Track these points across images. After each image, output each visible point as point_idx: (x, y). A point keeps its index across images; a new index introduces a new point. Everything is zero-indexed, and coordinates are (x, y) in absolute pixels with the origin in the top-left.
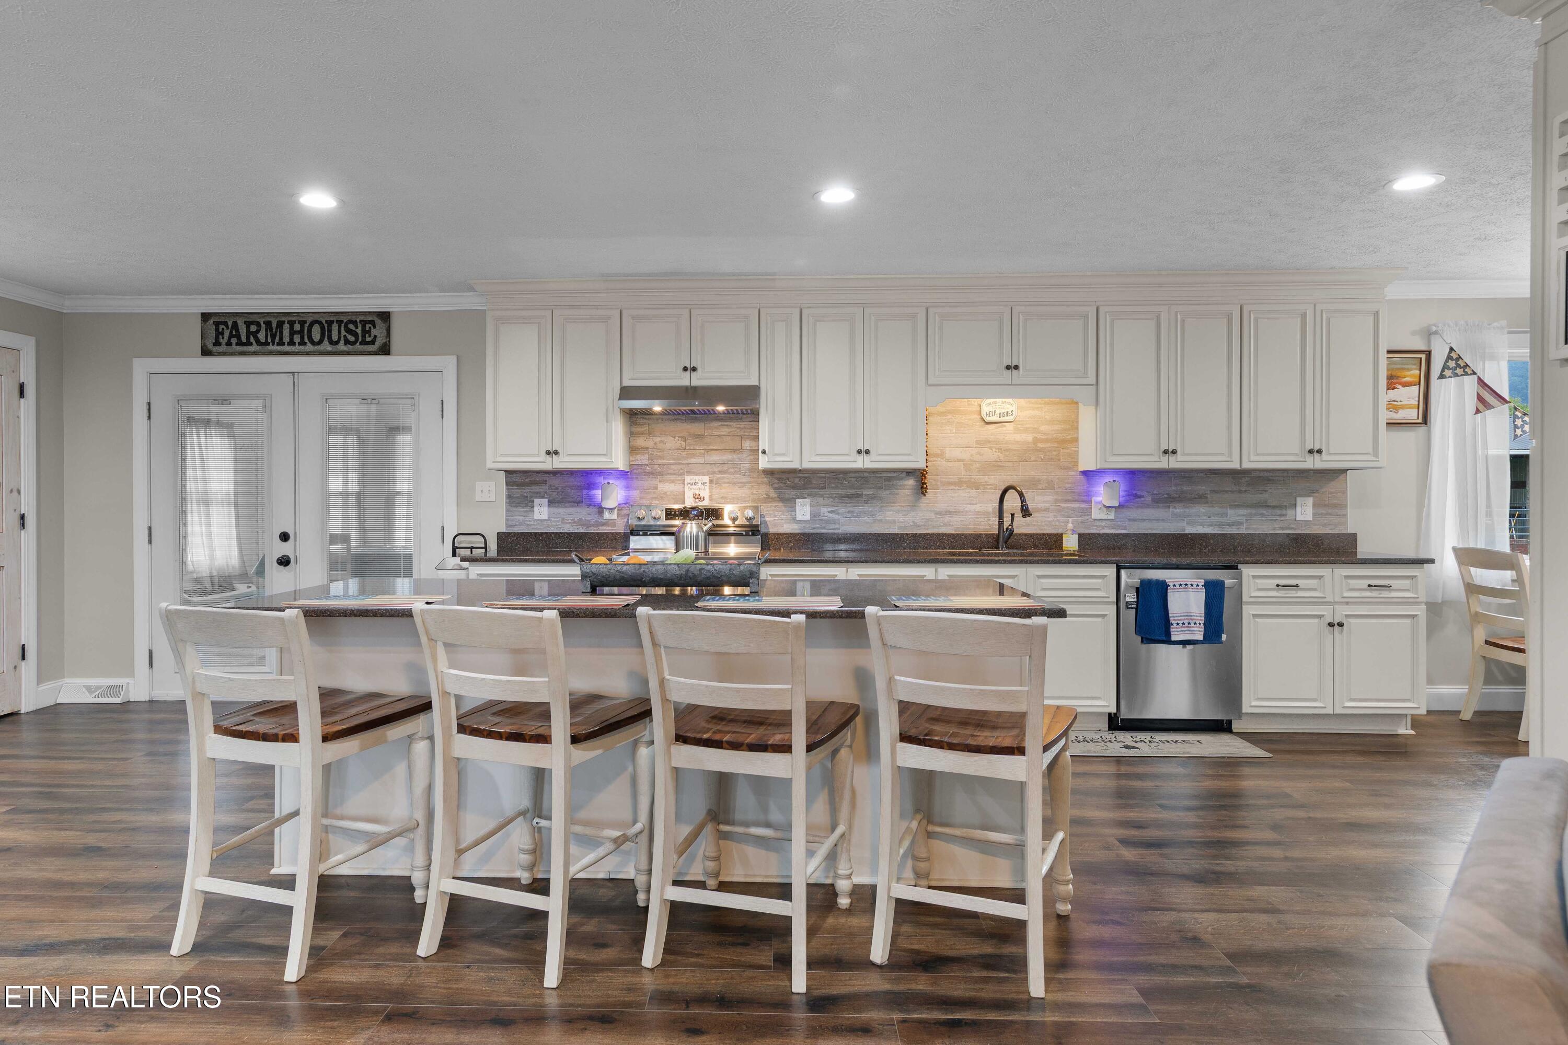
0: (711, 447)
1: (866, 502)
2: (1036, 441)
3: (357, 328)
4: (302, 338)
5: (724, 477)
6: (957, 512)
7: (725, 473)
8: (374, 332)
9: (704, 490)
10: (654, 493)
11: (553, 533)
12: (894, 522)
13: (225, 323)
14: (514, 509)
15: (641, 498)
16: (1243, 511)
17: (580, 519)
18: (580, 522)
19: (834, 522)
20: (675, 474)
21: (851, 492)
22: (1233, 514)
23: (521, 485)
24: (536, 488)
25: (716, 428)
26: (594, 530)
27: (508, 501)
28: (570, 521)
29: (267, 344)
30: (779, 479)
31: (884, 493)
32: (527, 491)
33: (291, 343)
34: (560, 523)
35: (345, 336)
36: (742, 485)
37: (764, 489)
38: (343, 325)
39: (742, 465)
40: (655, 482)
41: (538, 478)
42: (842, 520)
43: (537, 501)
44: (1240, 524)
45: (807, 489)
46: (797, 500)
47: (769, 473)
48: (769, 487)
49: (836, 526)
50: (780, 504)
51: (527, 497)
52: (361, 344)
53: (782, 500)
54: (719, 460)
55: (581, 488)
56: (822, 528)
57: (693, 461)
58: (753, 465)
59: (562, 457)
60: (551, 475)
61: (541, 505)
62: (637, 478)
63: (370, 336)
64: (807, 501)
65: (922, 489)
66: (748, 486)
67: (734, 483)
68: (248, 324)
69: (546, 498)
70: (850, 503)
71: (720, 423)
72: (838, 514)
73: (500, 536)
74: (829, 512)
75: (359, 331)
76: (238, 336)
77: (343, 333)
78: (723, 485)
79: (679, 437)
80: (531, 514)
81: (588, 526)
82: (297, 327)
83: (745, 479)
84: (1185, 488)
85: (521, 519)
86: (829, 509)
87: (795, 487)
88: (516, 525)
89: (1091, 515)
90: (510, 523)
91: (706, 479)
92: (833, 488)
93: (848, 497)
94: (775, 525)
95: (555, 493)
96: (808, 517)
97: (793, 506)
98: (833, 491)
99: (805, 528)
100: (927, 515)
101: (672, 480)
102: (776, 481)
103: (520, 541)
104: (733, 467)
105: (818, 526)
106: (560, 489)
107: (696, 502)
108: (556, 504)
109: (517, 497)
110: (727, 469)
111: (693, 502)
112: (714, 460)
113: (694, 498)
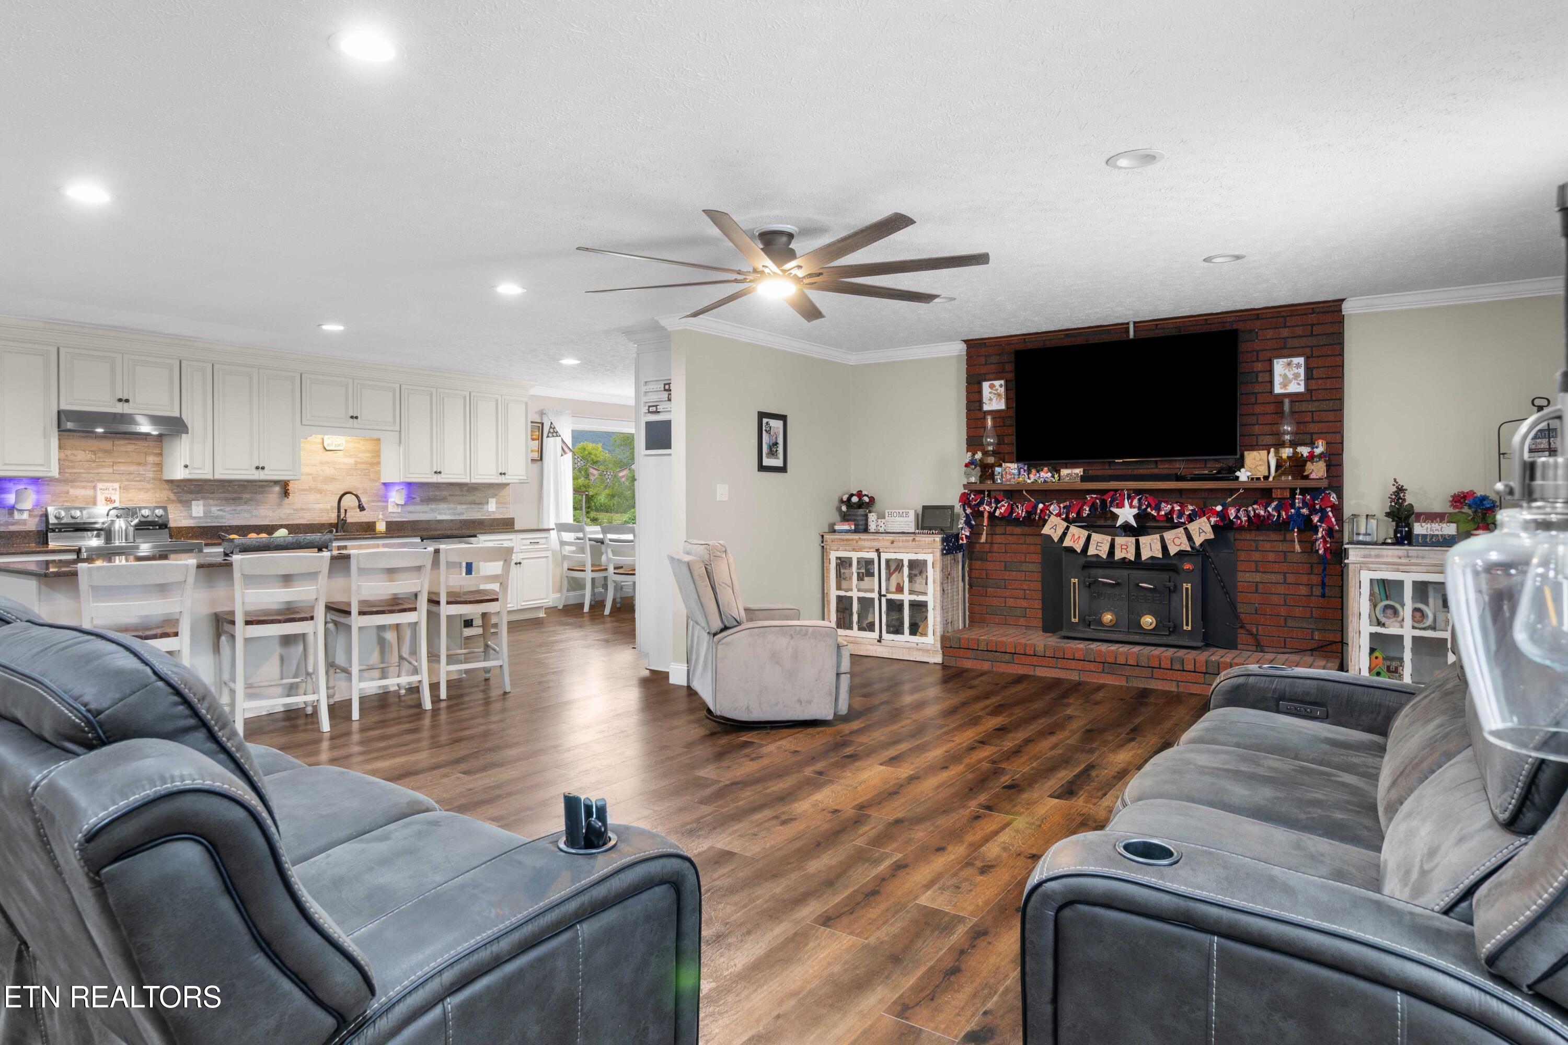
0: (119, 461)
1: (246, 503)
2: (356, 463)
5: (130, 484)
6: (308, 509)
7: (132, 481)
9: (115, 494)
10: (67, 496)
12: (266, 517)
16: (464, 507)
19: (222, 517)
20: (86, 482)
21: (235, 495)
22: (460, 508)
25: (124, 445)
26: (5, 529)
30: (178, 486)
31: (258, 497)
36: (147, 490)
37: (165, 494)
39: (147, 475)
42: (228, 516)
44: (463, 514)
45: (200, 494)
46: (193, 502)
47: (170, 482)
48: (170, 492)
49: (224, 521)
50: (179, 505)
53: (181, 502)
54: (126, 471)
56: (212, 523)
57: (103, 471)
58: (156, 475)
64: (201, 502)
65: (286, 493)
66: (152, 491)
67: (140, 489)
70: (233, 504)
71: (127, 442)
72: (225, 511)
74: (218, 510)
79: (89, 451)
83: (149, 486)
84: (437, 493)
86: (218, 508)
87: (191, 492)
89: (390, 510)
91: (117, 485)
92: (220, 493)
93: (233, 499)
94: (175, 521)
96: (201, 514)
97: (190, 506)
98: (221, 495)
99: (199, 522)
100: (289, 511)
101: (81, 486)
102: (175, 488)
104: (140, 476)
105: (209, 521)
107: (108, 504)
110: (134, 478)
111: (105, 504)
112: (122, 470)
113: (106, 500)
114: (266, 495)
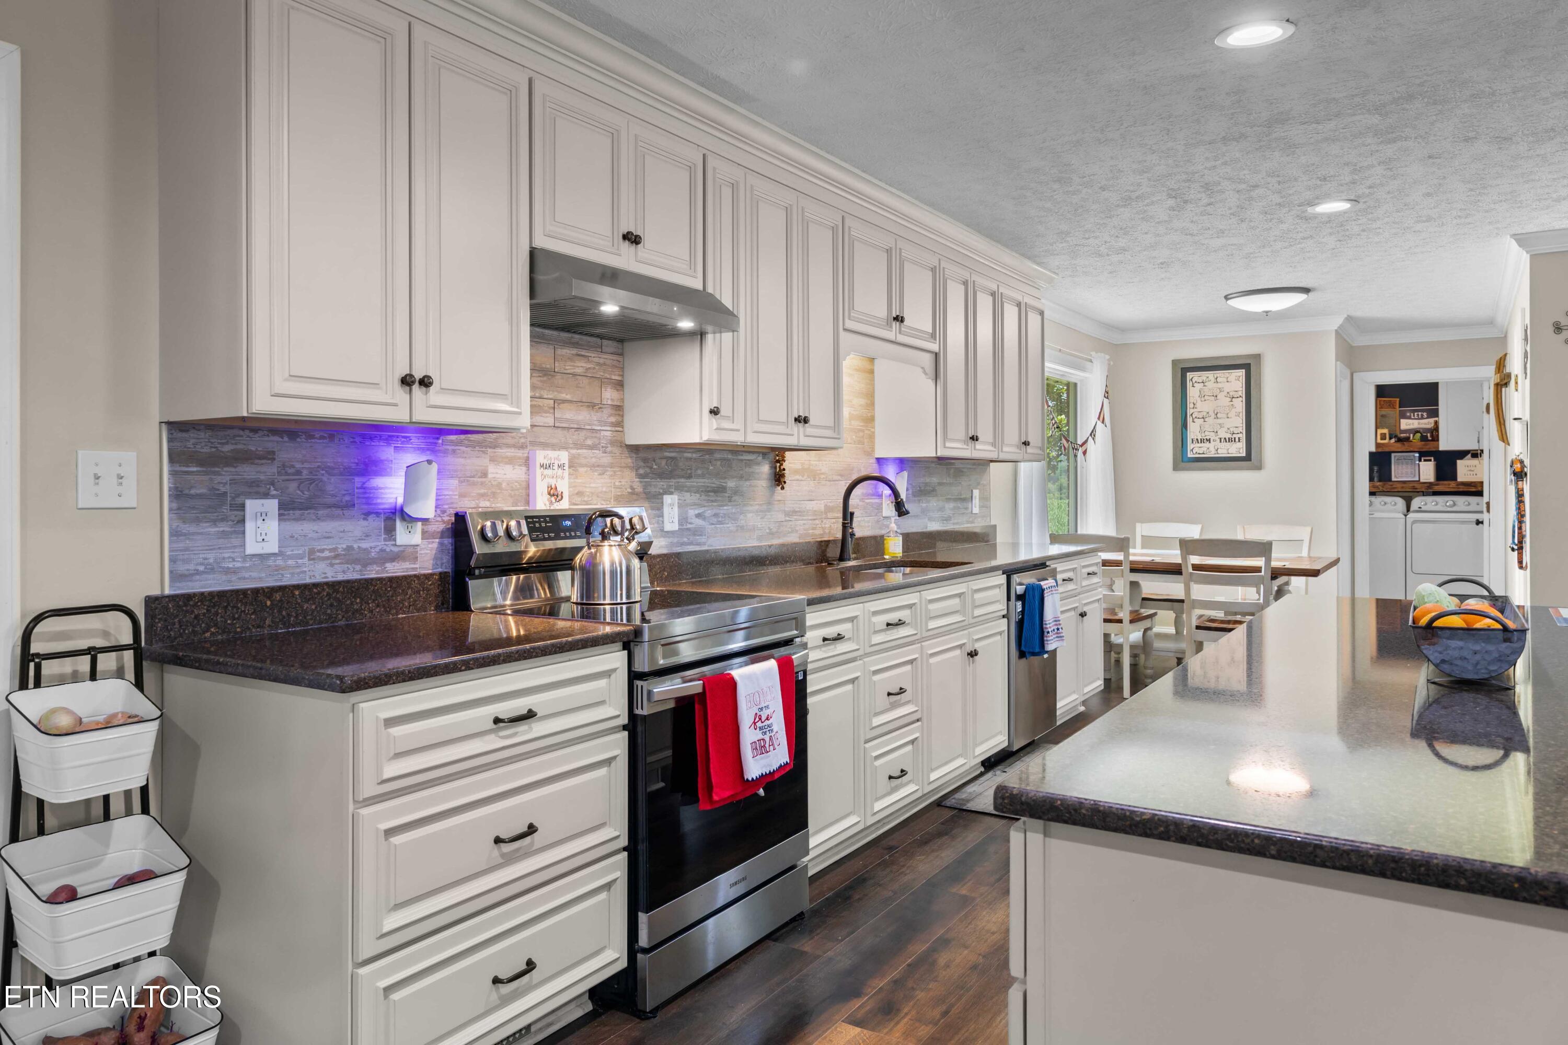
0: (564, 396)
1: (730, 499)
5: (579, 455)
6: (801, 513)
7: (582, 446)
9: (563, 478)
10: (482, 483)
11: (297, 587)
12: (754, 529)
14: (192, 528)
15: (462, 496)
16: (952, 505)
17: (350, 548)
18: (349, 556)
19: (700, 532)
20: (514, 446)
21: (716, 482)
22: (948, 508)
23: (211, 462)
24: (248, 471)
25: (570, 359)
26: (377, 572)
27: (175, 505)
28: (327, 554)
30: (645, 460)
32: (224, 477)
34: (306, 560)
36: (602, 469)
37: (628, 479)
39: (603, 433)
41: (255, 444)
42: (709, 528)
43: (252, 505)
45: (675, 479)
46: (665, 497)
47: (635, 449)
48: (634, 474)
49: (703, 539)
50: (646, 505)
51: (225, 494)
53: (649, 495)
54: (573, 421)
55: (350, 473)
56: (689, 544)
57: (538, 420)
58: (615, 434)
60: (286, 439)
61: (263, 516)
62: (454, 451)
64: (675, 497)
65: (778, 478)
66: (610, 472)
67: (593, 467)
69: (273, 497)
70: (715, 501)
71: (575, 351)
72: (704, 519)
73: (151, 602)
74: (698, 516)
78: (587, 470)
80: (236, 541)
81: (366, 563)
83: (606, 459)
84: (928, 480)
85: (211, 557)
86: (697, 512)
87: (661, 475)
88: (198, 573)
89: (882, 512)
90: (182, 568)
91: (564, 456)
92: (699, 476)
93: (714, 491)
95: (293, 486)
96: (675, 527)
97: (660, 508)
98: (701, 482)
99: (672, 544)
100: (781, 517)
101: (507, 457)
102: (642, 464)
103: (217, 614)
104: (594, 435)
105: (685, 540)
106: (305, 472)
107: (551, 503)
108: (298, 512)
109: (200, 496)
110: (586, 438)
111: (548, 503)
112: (567, 420)
113: (549, 494)
114: (754, 482)
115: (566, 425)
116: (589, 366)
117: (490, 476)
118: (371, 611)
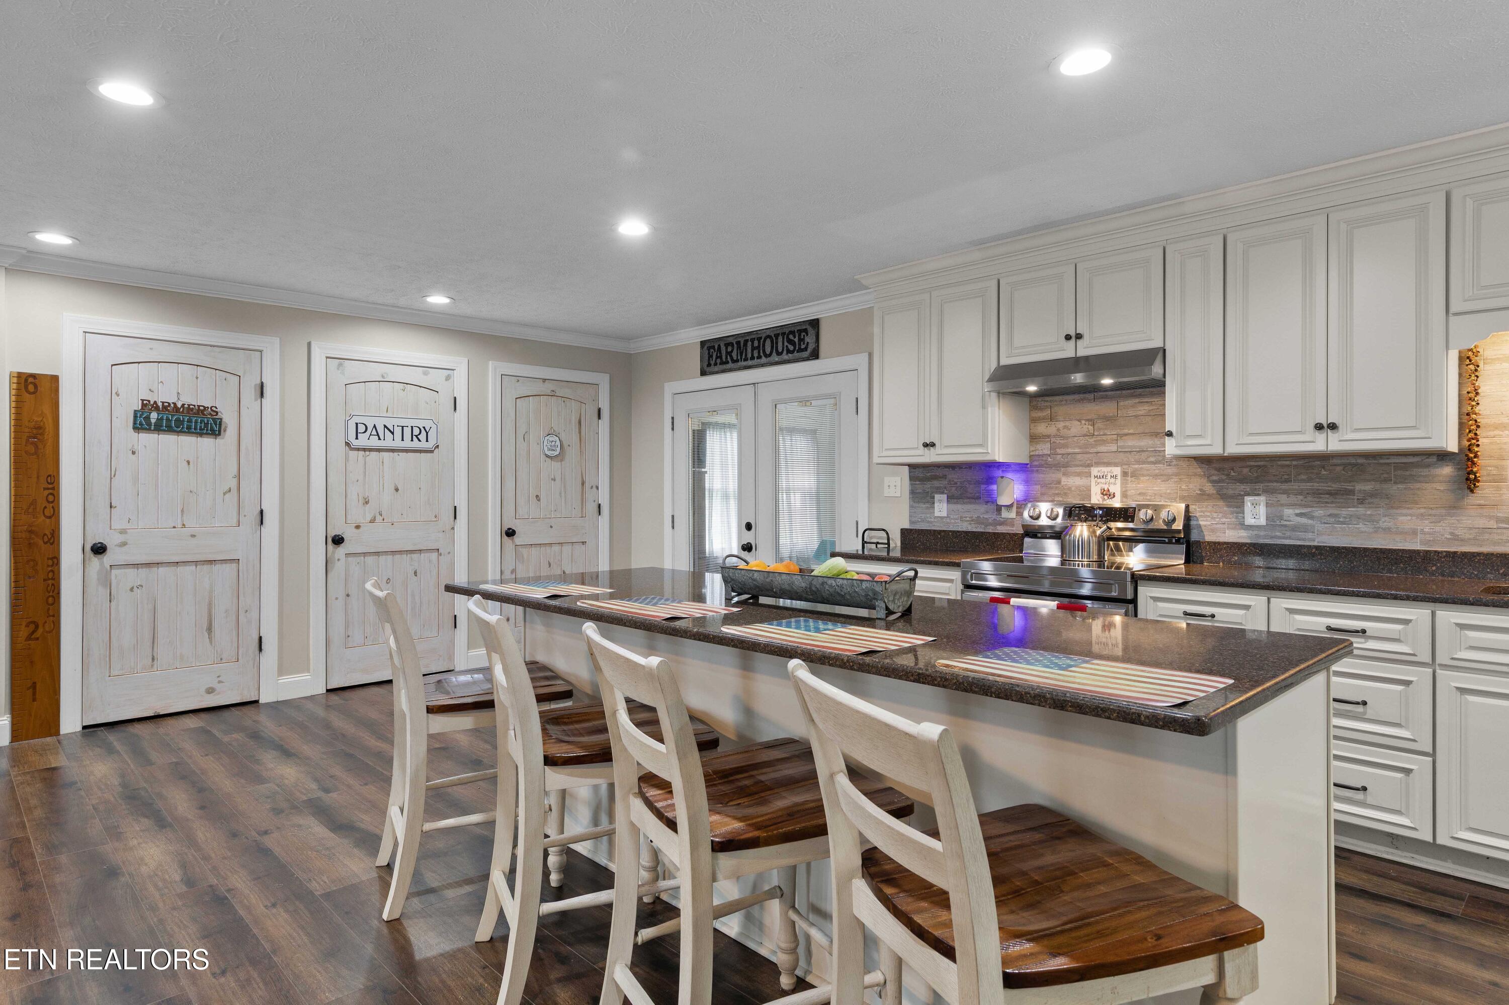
0: (1126, 431)
1: (1361, 502)
3: (795, 337)
4: (759, 352)
5: (1141, 468)
7: (1144, 463)
8: (807, 339)
9: (1115, 484)
10: (1056, 488)
11: (951, 531)
12: (1414, 532)
13: (713, 347)
14: (917, 505)
17: (979, 517)
18: (978, 521)
19: (1305, 529)
20: (1081, 466)
21: (1336, 486)
23: (923, 480)
24: (936, 483)
25: (1132, 406)
26: (992, 530)
27: (911, 496)
28: (968, 519)
29: (737, 361)
30: (1219, 470)
31: (1393, 489)
32: (928, 485)
33: (752, 358)
34: (959, 520)
35: (787, 346)
36: (1167, 478)
37: (1197, 483)
38: (785, 336)
40: (1058, 475)
41: (939, 472)
42: (1319, 527)
43: (937, 497)
45: (1262, 483)
46: (1247, 499)
47: (1206, 462)
48: (1205, 480)
49: (1310, 536)
50: (1221, 503)
51: (928, 492)
52: (798, 352)
53: (1223, 497)
54: (1135, 447)
55: (978, 483)
56: (1284, 538)
57: (1102, 448)
59: (938, 449)
61: (940, 501)
62: (1037, 470)
63: (804, 344)
64: (1262, 499)
65: (1468, 481)
66: (1175, 479)
67: (1156, 476)
68: (727, 345)
69: (946, 493)
70: (1332, 502)
71: (1137, 400)
72: (1312, 517)
73: (904, 532)
74: (1297, 515)
75: (796, 340)
76: (721, 357)
77: (786, 344)
78: (1142, 478)
79: (1087, 420)
80: (931, 511)
81: (987, 524)
82: (756, 344)
83: (1170, 470)
85: (923, 516)
86: (1298, 511)
87: (1243, 481)
88: (919, 522)
90: (913, 519)
91: (1117, 471)
92: (1303, 481)
93: (1330, 493)
94: (1213, 531)
95: (954, 489)
96: (1263, 521)
97: (1240, 506)
98: (1304, 485)
99: (1258, 536)
100: (1478, 523)
101: (1076, 472)
102: (1213, 472)
103: (920, 538)
104: (1158, 454)
105: (1278, 534)
106: (959, 483)
107: (1104, 499)
108: (955, 500)
109: (919, 493)
110: (1149, 457)
111: (1101, 500)
112: (1129, 447)
113: (1102, 494)
115: (1130, 450)
116: (1151, 408)
117: (1062, 483)
118: (984, 547)
